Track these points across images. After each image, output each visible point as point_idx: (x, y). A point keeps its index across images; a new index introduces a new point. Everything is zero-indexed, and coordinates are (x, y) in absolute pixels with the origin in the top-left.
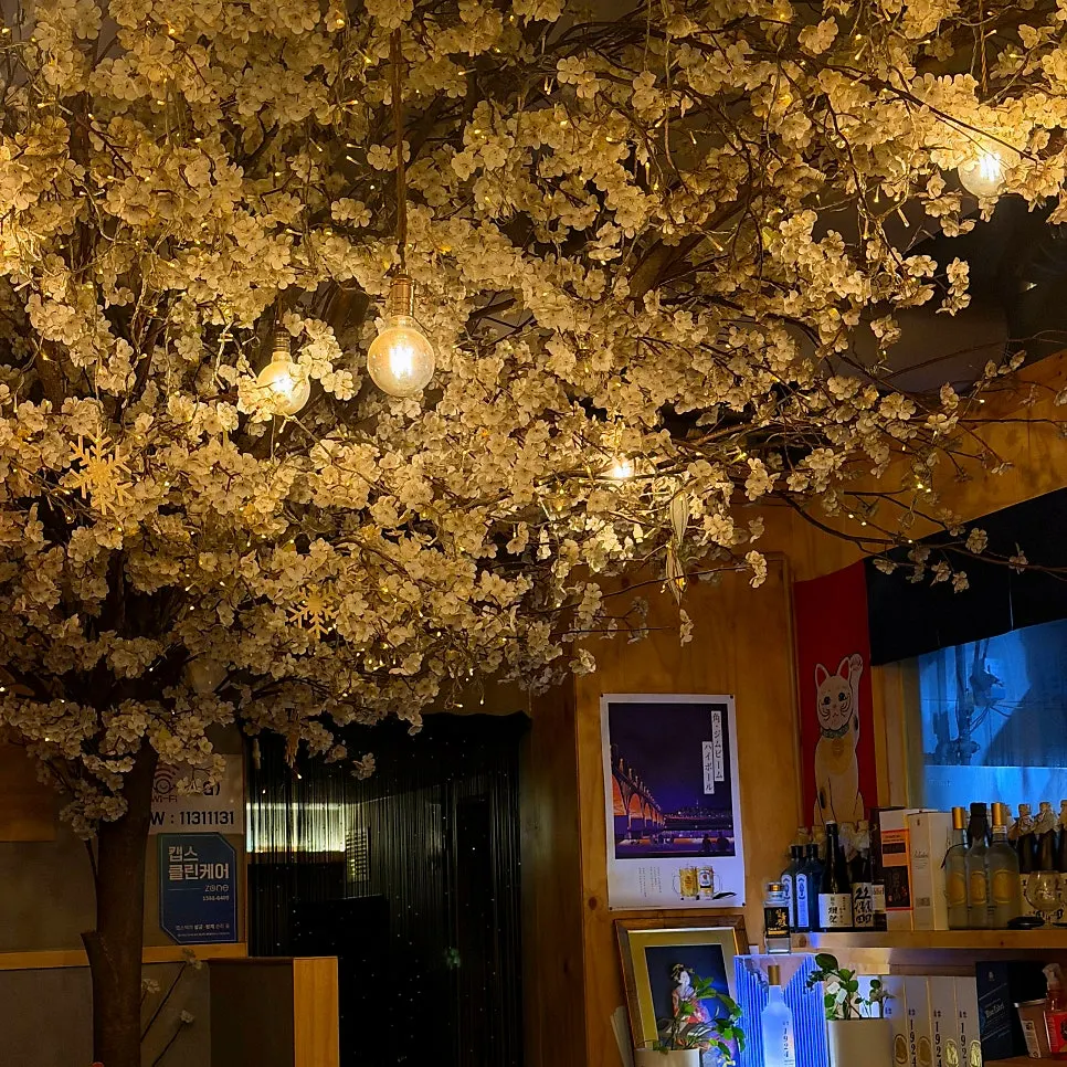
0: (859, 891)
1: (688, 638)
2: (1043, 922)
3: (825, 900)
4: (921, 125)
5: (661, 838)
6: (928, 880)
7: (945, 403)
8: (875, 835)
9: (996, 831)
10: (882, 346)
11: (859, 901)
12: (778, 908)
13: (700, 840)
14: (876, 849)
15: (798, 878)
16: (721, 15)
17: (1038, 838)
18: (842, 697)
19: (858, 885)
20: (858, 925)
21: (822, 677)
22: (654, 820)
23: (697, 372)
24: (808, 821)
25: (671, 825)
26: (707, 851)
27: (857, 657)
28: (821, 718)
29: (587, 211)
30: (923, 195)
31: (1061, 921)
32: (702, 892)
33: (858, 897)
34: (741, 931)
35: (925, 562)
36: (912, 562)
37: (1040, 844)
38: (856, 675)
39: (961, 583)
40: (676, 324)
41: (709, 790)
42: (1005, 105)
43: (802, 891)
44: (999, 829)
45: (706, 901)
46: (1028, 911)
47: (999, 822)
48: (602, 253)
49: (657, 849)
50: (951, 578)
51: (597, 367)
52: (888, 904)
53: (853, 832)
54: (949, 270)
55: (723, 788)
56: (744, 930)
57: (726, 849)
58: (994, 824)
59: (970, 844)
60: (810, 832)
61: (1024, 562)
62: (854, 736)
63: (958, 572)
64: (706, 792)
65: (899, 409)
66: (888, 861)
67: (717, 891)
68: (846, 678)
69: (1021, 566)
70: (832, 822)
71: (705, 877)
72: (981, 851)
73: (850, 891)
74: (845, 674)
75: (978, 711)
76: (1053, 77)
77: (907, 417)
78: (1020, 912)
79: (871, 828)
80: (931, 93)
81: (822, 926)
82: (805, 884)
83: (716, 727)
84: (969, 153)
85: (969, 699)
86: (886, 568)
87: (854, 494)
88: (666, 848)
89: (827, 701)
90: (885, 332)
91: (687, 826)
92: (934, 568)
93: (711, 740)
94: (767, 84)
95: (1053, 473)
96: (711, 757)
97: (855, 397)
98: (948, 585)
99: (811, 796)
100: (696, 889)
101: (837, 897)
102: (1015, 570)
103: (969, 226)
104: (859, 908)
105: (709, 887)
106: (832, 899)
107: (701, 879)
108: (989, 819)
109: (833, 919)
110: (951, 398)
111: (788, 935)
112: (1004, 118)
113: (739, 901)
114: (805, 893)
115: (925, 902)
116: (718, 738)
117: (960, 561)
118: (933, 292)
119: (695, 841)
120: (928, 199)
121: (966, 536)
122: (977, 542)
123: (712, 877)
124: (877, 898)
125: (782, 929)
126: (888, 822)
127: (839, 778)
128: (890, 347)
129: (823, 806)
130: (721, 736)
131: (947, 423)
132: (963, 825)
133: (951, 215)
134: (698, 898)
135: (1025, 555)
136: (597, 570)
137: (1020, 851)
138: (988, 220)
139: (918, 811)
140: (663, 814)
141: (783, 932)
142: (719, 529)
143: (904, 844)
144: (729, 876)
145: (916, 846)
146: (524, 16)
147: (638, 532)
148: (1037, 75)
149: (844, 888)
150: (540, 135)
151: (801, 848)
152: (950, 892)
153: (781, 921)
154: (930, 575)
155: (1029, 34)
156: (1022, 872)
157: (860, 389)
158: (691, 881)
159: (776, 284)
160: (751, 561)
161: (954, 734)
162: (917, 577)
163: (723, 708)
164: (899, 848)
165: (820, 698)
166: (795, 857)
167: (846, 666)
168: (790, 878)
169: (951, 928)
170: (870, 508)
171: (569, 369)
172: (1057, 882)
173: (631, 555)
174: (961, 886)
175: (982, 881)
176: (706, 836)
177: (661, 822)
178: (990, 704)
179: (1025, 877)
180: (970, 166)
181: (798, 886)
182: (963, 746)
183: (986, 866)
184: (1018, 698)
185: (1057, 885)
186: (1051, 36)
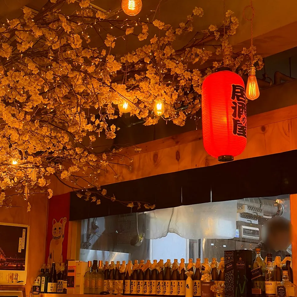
0: (59, 282)
1: (29, 210)
2: (109, 293)
3: (49, 284)
4: (115, 96)
5: (4, 264)
6: (80, 280)
7: (103, 158)
8: (66, 267)
9: (100, 268)
10: (91, 142)
11: (59, 285)
12: (37, 286)
13: (16, 265)
14: (66, 271)
15: (42, 278)
16: (64, 56)
17: (110, 270)
18: (60, 228)
19: (59, 281)
20: (58, 292)
21: (55, 223)
22: (3, 259)
23: (45, 142)
24: (46, 262)
25: (8, 260)
26: (17, 268)
27: (65, 218)
28: (53, 234)
29: (24, 98)
30: (106, 108)
31: (114, 293)
32: (14, 280)
33: (59, 284)
34: (24, 292)
35: (89, 196)
36: (86, 195)
37: (110, 272)
38: (64, 223)
39: (99, 203)
40: (43, 130)
41: (20, 251)
42: (130, 92)
43: (43, 281)
44: (101, 268)
45: (15, 283)
46: (105, 290)
47: (100, 266)
48: (27, 109)
49: (3, 267)
50: (96, 201)
51: (24, 139)
52: (68, 286)
53: (59, 266)
54: (111, 127)
55: (24, 251)
56: (25, 292)
57: (22, 269)
58: (99, 266)
59: (92, 271)
60: (46, 265)
61: (115, 199)
62: (62, 239)
63: (98, 200)
64: (19, 252)
65: (93, 158)
66: (69, 274)
67: (18, 280)
68: (62, 223)
69: (114, 200)
70: (54, 263)
71: (16, 276)
72: (95, 273)
73: (57, 282)
74: (61, 222)
75: (92, 235)
76: (142, 88)
77: (95, 160)
78: (103, 290)
79: (65, 265)
80: (116, 88)
81: (48, 292)
82: (44, 280)
83: (24, 233)
84: (121, 102)
85: (90, 231)
86: (80, 196)
87: (73, 176)
88: (5, 267)
89: (55, 229)
90: (93, 139)
91: (12, 261)
92: (92, 198)
93: (22, 237)
94: (76, 77)
95: (123, 177)
96: (21, 242)
97: (82, 153)
98: (96, 202)
99: (48, 255)
100: (12, 280)
101: (53, 284)
102: (112, 201)
103: (116, 117)
104: (59, 287)
105: (16, 279)
106: (52, 284)
107: (14, 277)
108: (98, 265)
109: (51, 290)
110: (105, 157)
111: (39, 294)
112: (130, 95)
113: (24, 283)
114: (44, 282)
115: (78, 286)
116: (24, 237)
117: (99, 197)
118: (115, 136)
119: (14, 265)
120: (107, 109)
121: (101, 190)
122: (104, 192)
123: (17, 276)
124: (65, 284)
125: (38, 292)
126: (70, 264)
127: (56, 250)
128: (93, 143)
129: (51, 257)
130: (25, 236)
131: (106, 164)
132: (91, 266)
133: (112, 114)
134: (13, 282)
135: (115, 197)
136: (3, 188)
137: (105, 273)
138: (121, 116)
139: (79, 261)
140: (6, 257)
141: (38, 293)
142: (42, 182)
143: (74, 270)
144: (22, 276)
145: (77, 271)
146: (20, 50)
147: (16, 179)
148: (138, 86)
149: (55, 281)
150: (17, 78)
151: (44, 269)
152: (85, 284)
153: (38, 290)
154: (91, 199)
155: (137, 77)
156: (105, 279)
157: (83, 151)
158: (11, 277)
159: (66, 122)
160: (49, 191)
161: (85, 240)
162: (87, 199)
163: (26, 229)
164: (73, 271)
165: (53, 228)
166: (42, 272)
167: (62, 220)
168: (40, 278)
169: (84, 294)
170: (77, 180)
171: (17, 138)
172: (114, 283)
173: (13, 185)
174: (88, 282)
175: (94, 281)
176: (17, 264)
177: (4, 259)
178: (95, 233)
179: (106, 281)
180: (121, 105)
181: (42, 280)
182: (87, 244)
183: (96, 277)
184: (102, 232)
185: (114, 284)
186: (142, 78)
